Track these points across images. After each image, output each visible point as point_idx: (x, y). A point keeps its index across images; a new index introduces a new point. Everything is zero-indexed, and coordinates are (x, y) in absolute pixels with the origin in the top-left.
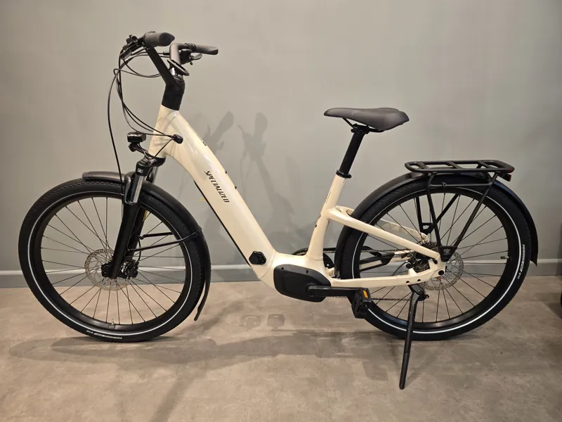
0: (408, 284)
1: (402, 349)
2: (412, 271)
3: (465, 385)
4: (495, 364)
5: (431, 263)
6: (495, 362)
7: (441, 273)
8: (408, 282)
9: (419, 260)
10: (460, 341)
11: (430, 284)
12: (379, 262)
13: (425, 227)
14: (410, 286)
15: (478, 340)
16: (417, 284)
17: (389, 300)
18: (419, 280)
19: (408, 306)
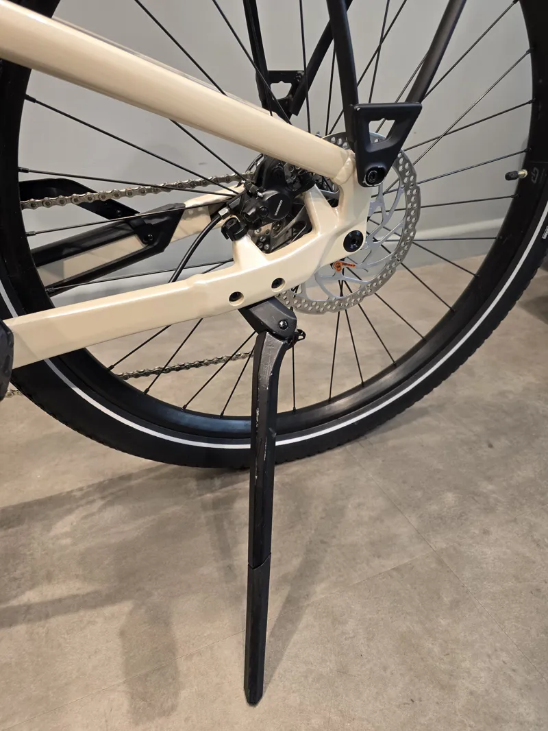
0: (239, 304)
1: (242, 507)
2: (246, 245)
3: (446, 600)
4: (490, 487)
5: (316, 203)
6: (490, 479)
7: (353, 241)
8: (235, 296)
9: (270, 193)
10: (389, 434)
11: (315, 294)
12: (132, 244)
13: (281, 90)
14: (246, 311)
15: (426, 419)
16: (272, 299)
17: (187, 367)
18: (278, 282)
19: (248, 377)
